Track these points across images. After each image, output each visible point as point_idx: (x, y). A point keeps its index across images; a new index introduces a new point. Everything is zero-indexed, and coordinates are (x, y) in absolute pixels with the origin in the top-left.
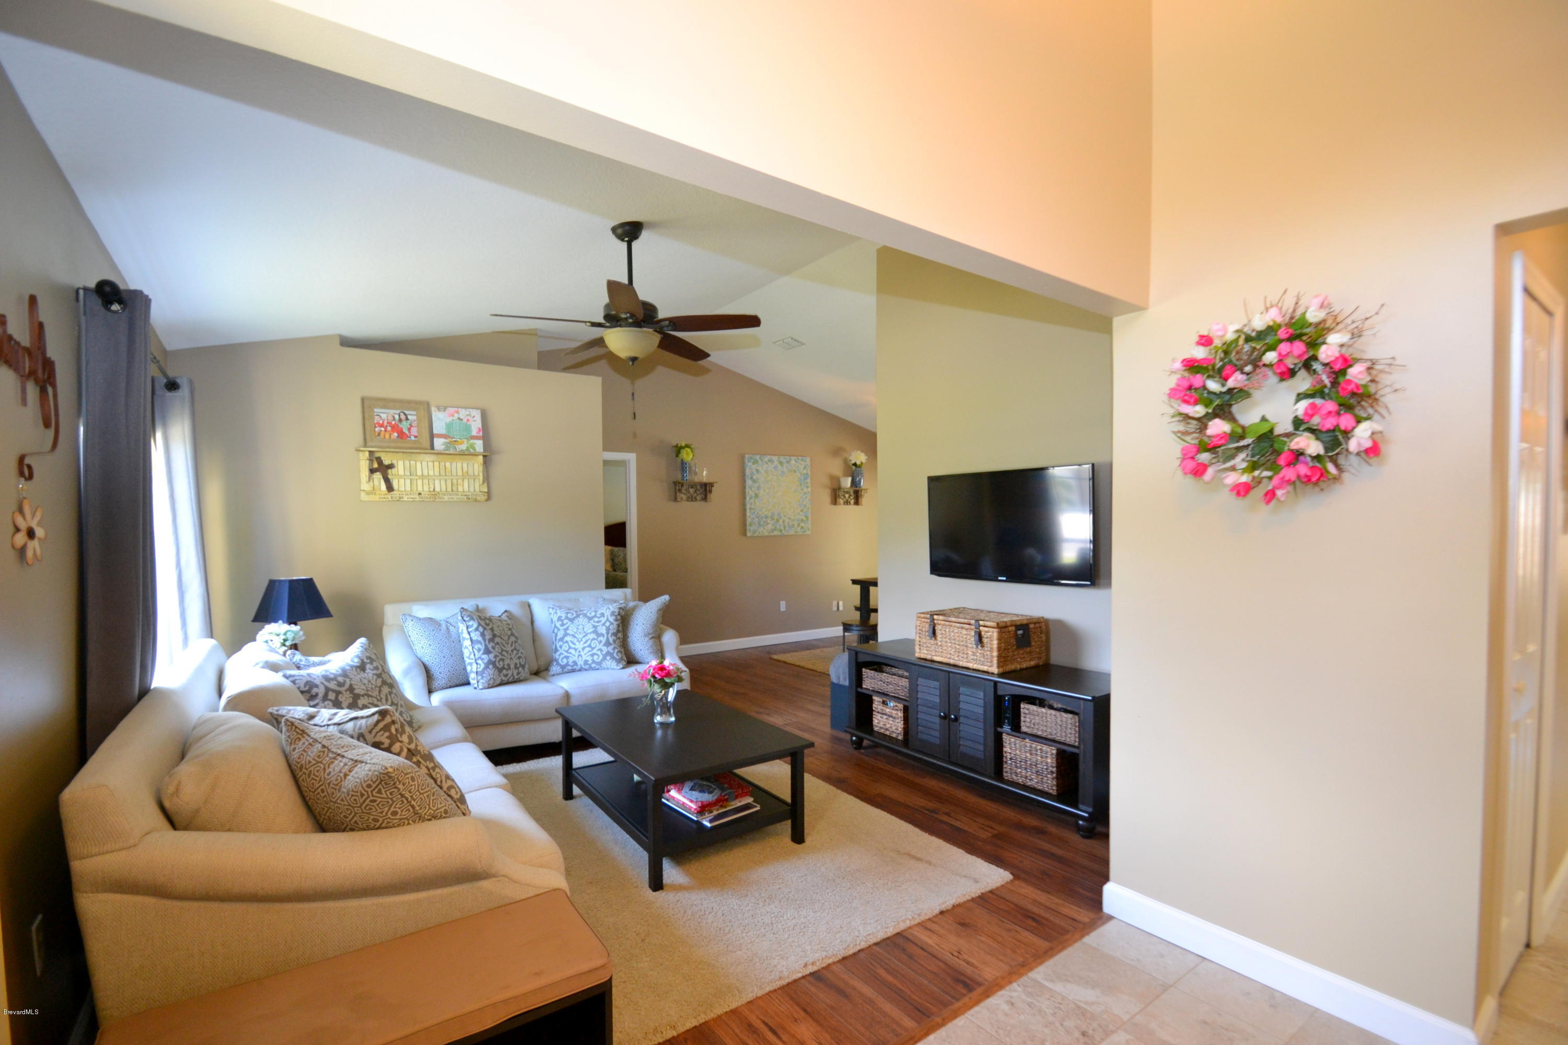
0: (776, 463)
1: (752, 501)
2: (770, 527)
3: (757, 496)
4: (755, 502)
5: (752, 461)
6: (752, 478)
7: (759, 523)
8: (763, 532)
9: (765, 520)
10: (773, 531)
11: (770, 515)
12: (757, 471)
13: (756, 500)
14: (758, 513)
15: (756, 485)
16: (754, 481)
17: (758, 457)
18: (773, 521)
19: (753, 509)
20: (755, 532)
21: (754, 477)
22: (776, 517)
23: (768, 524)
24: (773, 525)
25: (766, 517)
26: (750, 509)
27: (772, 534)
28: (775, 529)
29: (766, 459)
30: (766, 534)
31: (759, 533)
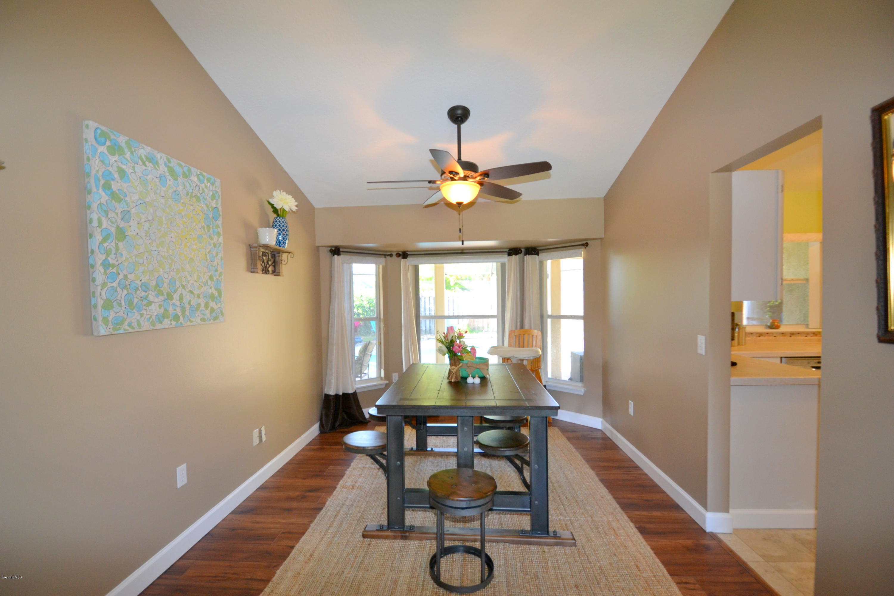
0: (163, 169)
1: (110, 245)
2: (154, 310)
3: (121, 234)
4: (117, 249)
5: (108, 143)
6: (107, 187)
7: (130, 303)
8: (138, 322)
9: (143, 294)
10: (160, 318)
11: (154, 283)
12: (122, 173)
13: (120, 244)
14: (125, 276)
15: (120, 207)
16: (114, 196)
17: (122, 140)
18: (162, 298)
19: (113, 266)
20: (119, 323)
21: (115, 186)
22: (166, 288)
23: (150, 303)
24: (160, 306)
25: (145, 287)
26: (106, 265)
27: (159, 326)
28: (165, 316)
29: (144, 151)
30: (146, 326)
31: (130, 325)
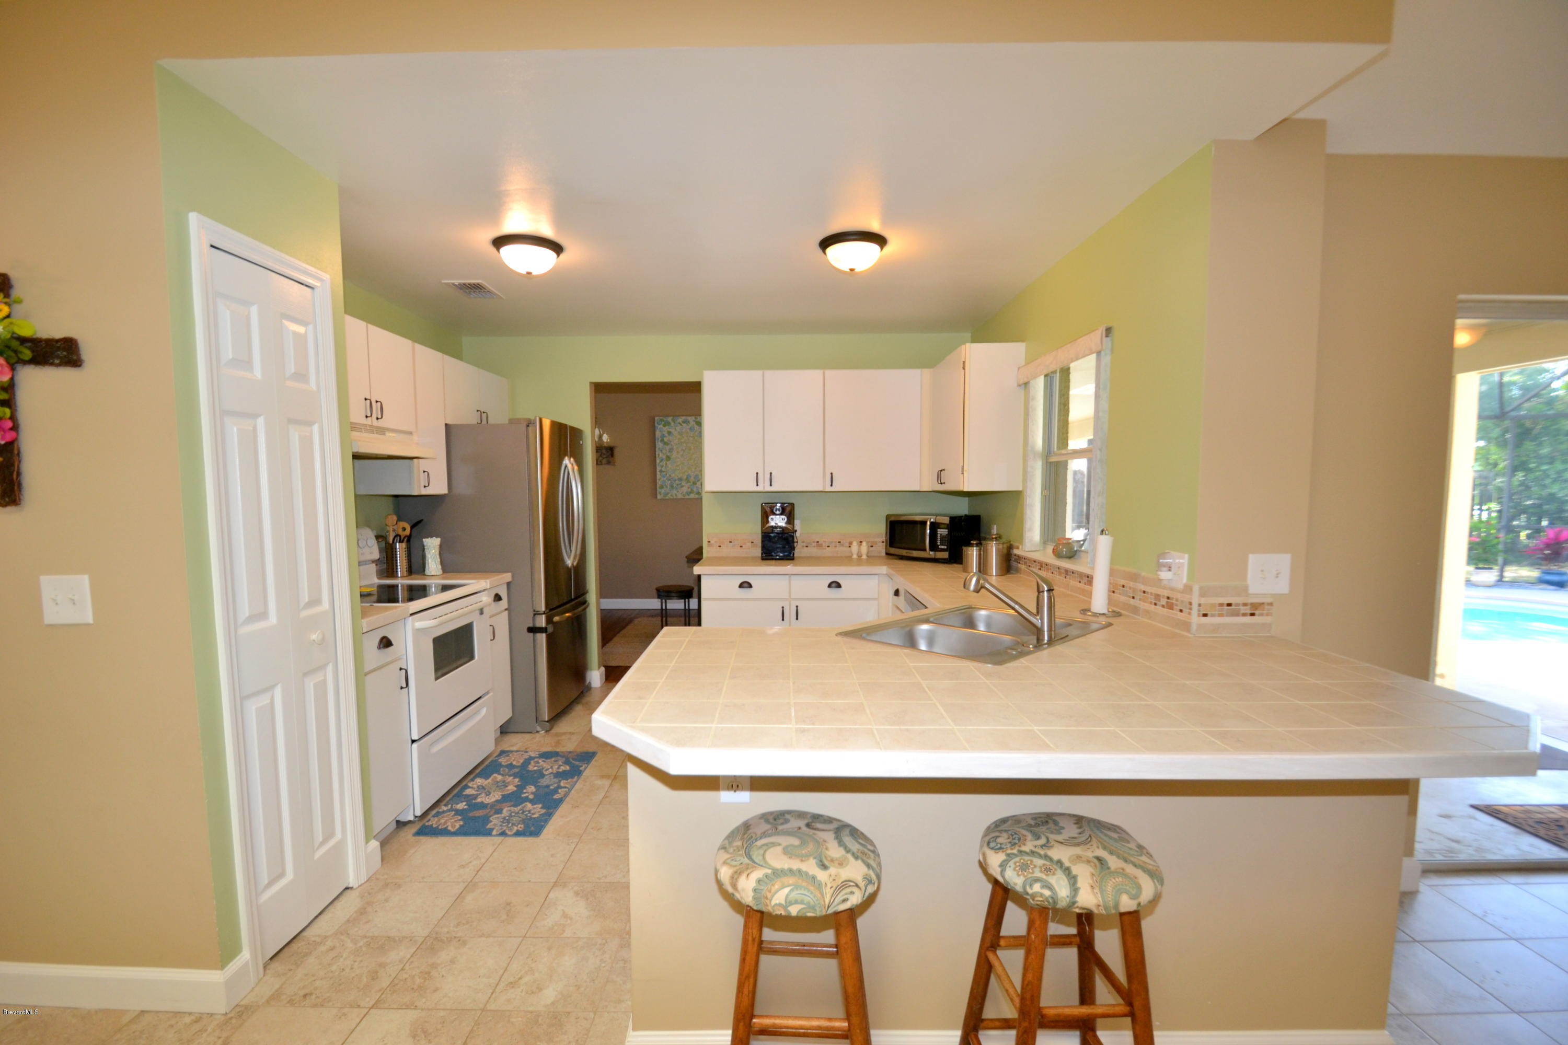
0: (692, 423)
1: (663, 463)
2: (685, 489)
3: (668, 458)
4: (666, 464)
5: (663, 423)
6: (662, 440)
7: (672, 486)
8: (676, 495)
9: (679, 483)
10: (688, 494)
11: (685, 477)
12: (669, 433)
13: (668, 463)
14: (670, 476)
15: (667, 448)
16: (666, 444)
17: (670, 419)
18: (689, 484)
19: (664, 472)
20: (666, 494)
21: (665, 439)
22: (692, 479)
23: (682, 486)
24: (689, 488)
25: (680, 479)
26: (661, 471)
27: (687, 497)
28: (692, 492)
29: (680, 420)
30: (680, 496)
31: (671, 495)
